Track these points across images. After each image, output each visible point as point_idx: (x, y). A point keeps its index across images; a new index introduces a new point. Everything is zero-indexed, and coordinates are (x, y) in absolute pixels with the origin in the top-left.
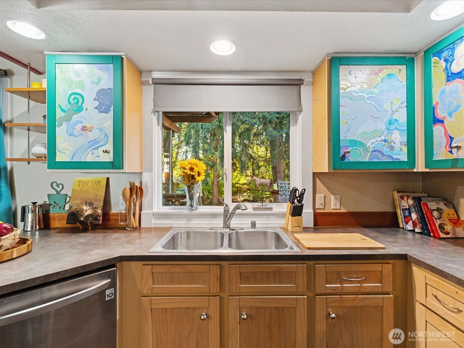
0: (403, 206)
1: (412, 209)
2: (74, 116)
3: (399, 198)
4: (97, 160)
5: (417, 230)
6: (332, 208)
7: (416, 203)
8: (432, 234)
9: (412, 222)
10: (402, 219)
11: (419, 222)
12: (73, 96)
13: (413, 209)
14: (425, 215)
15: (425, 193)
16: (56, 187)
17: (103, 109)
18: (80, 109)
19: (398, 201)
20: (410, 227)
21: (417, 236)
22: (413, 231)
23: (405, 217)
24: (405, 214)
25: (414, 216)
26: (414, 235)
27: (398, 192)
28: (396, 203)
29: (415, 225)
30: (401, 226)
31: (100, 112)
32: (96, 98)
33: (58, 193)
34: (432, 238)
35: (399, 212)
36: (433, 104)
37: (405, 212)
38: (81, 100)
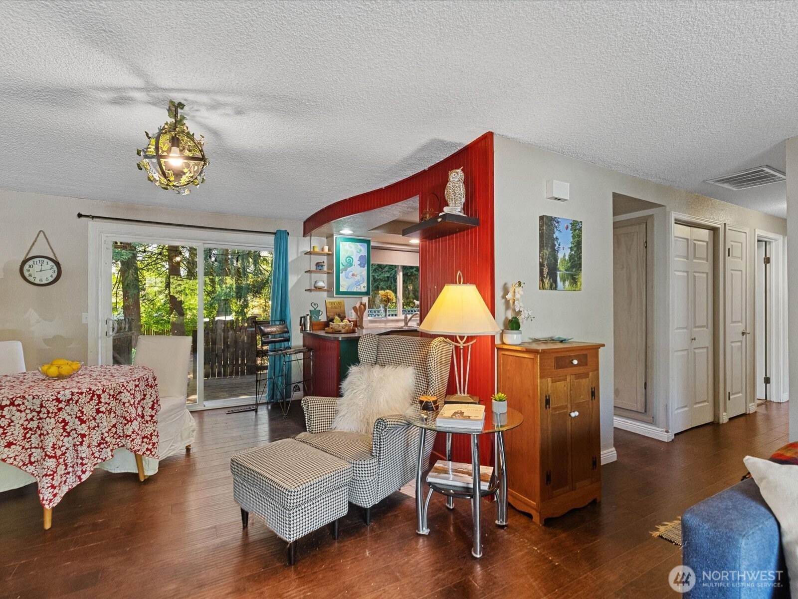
2: (349, 268)
4: (359, 291)
12: (348, 258)
16: (314, 306)
18: (351, 265)
31: (361, 267)
32: (359, 259)
33: (315, 309)
38: (351, 259)
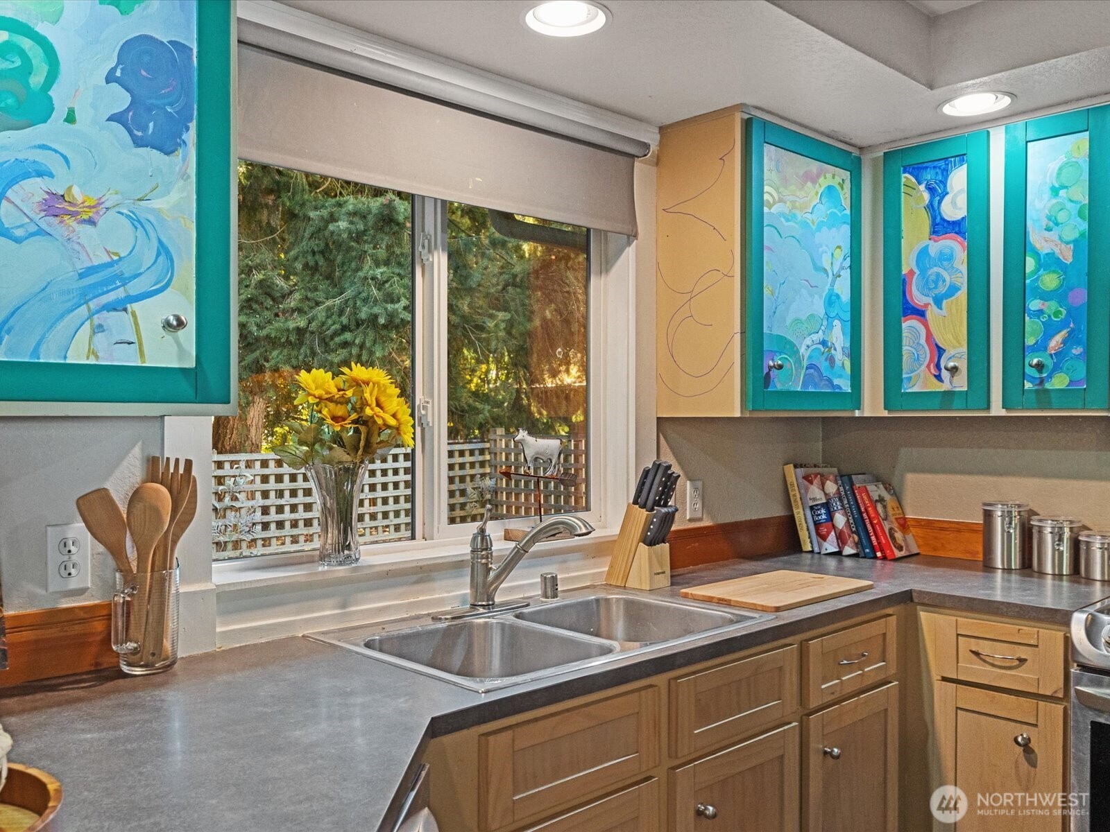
0: (814, 499)
1: (836, 504)
3: (801, 480)
5: (848, 550)
6: (688, 518)
7: (845, 488)
8: (879, 554)
9: (836, 535)
10: (808, 529)
11: (852, 530)
13: (838, 503)
14: (865, 515)
15: (831, 467)
17: (151, 130)
18: (35, 109)
19: (796, 488)
20: (830, 546)
21: (848, 563)
22: (838, 554)
23: (817, 525)
24: (820, 518)
25: (840, 520)
26: (840, 562)
27: (795, 467)
28: (791, 493)
29: (841, 539)
30: (807, 547)
31: (138, 143)
32: (118, 74)
34: (879, 562)
35: (800, 515)
36: (903, 273)
37: (819, 512)
38: (41, 66)
